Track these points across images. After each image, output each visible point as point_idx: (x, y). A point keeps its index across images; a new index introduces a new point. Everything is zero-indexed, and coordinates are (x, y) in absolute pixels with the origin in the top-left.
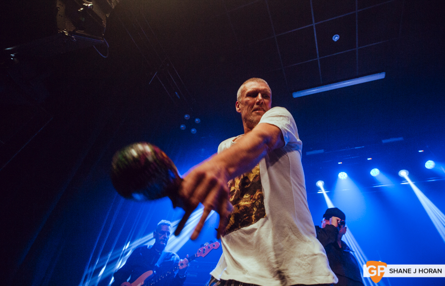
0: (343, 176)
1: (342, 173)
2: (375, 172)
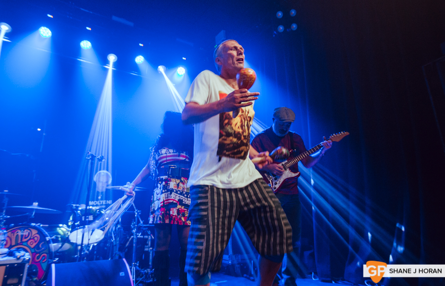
0: (45, 32)
1: (45, 28)
2: (86, 45)
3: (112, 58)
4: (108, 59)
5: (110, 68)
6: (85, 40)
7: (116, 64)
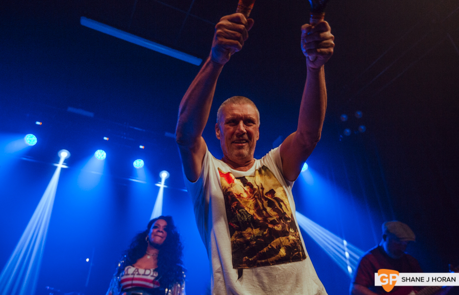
0: (100, 155)
1: (101, 151)
2: (139, 164)
3: (164, 175)
4: (160, 176)
5: (162, 185)
6: (139, 159)
7: (168, 182)
